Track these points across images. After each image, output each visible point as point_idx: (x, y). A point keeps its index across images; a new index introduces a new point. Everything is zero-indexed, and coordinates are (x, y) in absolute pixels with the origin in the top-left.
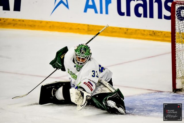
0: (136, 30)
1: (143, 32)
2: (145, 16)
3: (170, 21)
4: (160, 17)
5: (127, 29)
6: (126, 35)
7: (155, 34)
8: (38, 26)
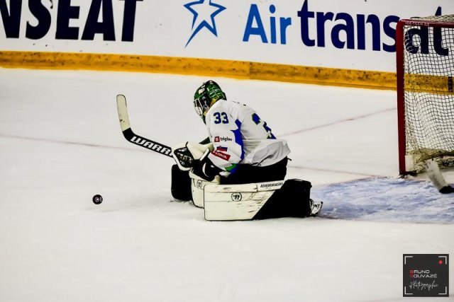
0: (335, 71)
1: (347, 74)
2: (351, 46)
3: (394, 54)
4: (376, 47)
5: (320, 70)
6: (317, 80)
7: (369, 77)
8: (164, 66)
